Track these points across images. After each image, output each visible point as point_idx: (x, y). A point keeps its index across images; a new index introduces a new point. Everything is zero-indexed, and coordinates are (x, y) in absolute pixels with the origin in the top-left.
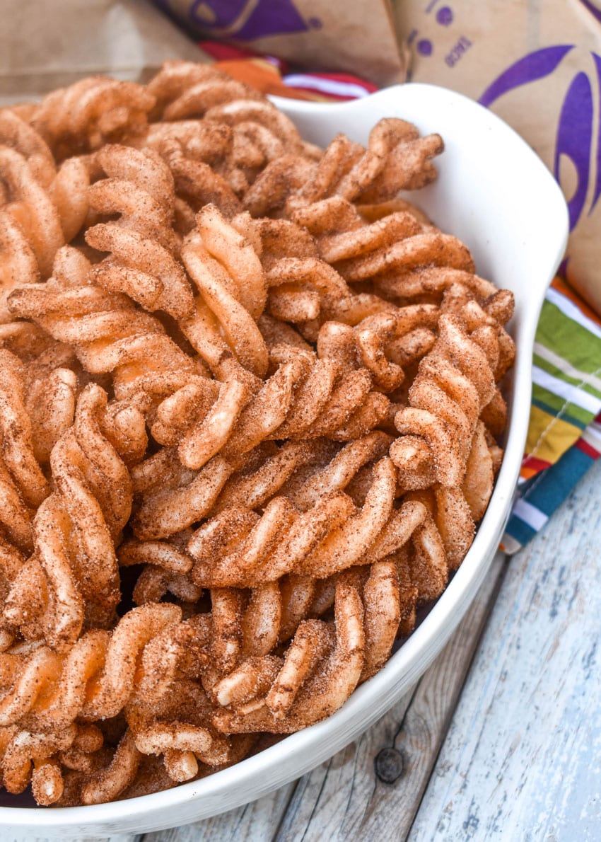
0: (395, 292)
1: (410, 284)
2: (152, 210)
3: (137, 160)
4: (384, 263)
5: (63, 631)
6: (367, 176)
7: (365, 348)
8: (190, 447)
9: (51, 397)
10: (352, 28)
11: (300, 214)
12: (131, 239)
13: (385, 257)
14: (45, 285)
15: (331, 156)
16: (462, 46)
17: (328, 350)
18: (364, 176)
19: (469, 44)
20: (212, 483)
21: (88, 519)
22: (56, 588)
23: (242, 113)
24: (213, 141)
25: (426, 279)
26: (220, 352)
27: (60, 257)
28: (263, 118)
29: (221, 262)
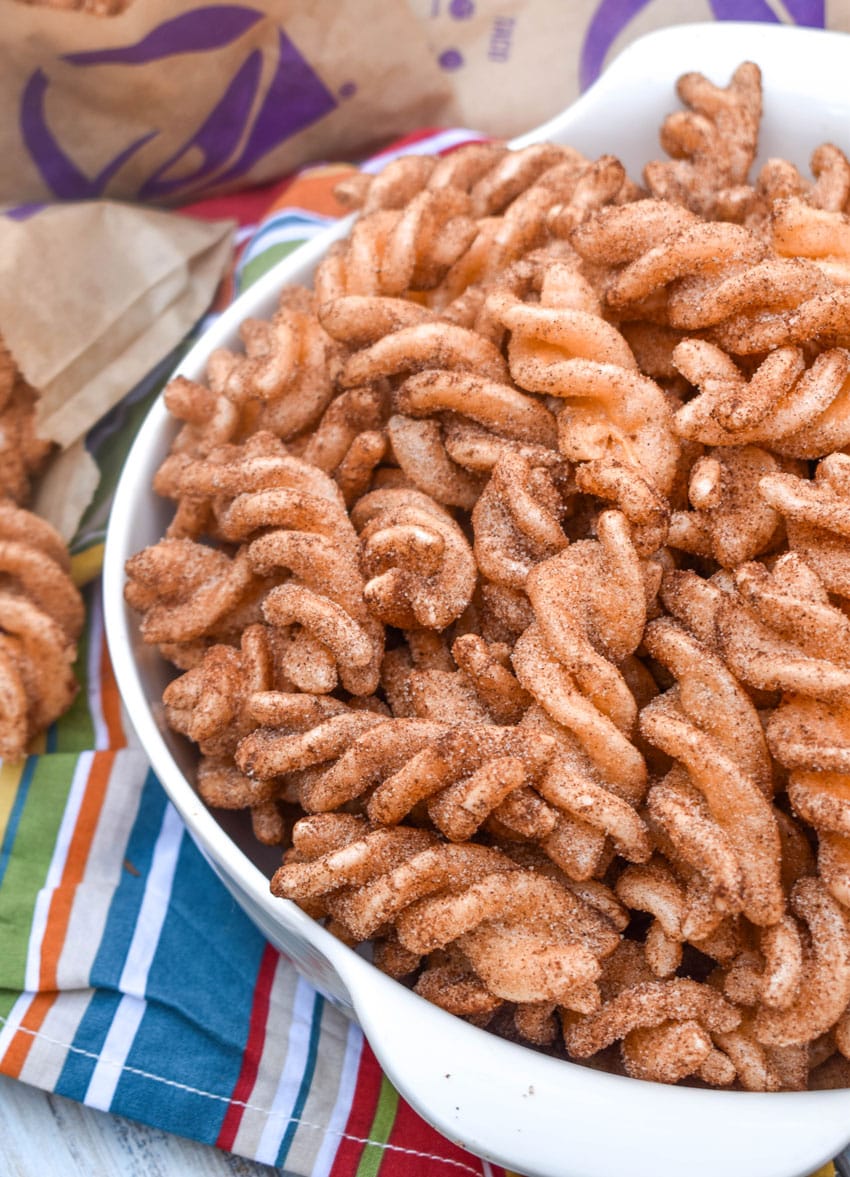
16: (502, 30)
19: (512, 22)
27: (691, 356)
28: (550, 159)
29: (836, 256)
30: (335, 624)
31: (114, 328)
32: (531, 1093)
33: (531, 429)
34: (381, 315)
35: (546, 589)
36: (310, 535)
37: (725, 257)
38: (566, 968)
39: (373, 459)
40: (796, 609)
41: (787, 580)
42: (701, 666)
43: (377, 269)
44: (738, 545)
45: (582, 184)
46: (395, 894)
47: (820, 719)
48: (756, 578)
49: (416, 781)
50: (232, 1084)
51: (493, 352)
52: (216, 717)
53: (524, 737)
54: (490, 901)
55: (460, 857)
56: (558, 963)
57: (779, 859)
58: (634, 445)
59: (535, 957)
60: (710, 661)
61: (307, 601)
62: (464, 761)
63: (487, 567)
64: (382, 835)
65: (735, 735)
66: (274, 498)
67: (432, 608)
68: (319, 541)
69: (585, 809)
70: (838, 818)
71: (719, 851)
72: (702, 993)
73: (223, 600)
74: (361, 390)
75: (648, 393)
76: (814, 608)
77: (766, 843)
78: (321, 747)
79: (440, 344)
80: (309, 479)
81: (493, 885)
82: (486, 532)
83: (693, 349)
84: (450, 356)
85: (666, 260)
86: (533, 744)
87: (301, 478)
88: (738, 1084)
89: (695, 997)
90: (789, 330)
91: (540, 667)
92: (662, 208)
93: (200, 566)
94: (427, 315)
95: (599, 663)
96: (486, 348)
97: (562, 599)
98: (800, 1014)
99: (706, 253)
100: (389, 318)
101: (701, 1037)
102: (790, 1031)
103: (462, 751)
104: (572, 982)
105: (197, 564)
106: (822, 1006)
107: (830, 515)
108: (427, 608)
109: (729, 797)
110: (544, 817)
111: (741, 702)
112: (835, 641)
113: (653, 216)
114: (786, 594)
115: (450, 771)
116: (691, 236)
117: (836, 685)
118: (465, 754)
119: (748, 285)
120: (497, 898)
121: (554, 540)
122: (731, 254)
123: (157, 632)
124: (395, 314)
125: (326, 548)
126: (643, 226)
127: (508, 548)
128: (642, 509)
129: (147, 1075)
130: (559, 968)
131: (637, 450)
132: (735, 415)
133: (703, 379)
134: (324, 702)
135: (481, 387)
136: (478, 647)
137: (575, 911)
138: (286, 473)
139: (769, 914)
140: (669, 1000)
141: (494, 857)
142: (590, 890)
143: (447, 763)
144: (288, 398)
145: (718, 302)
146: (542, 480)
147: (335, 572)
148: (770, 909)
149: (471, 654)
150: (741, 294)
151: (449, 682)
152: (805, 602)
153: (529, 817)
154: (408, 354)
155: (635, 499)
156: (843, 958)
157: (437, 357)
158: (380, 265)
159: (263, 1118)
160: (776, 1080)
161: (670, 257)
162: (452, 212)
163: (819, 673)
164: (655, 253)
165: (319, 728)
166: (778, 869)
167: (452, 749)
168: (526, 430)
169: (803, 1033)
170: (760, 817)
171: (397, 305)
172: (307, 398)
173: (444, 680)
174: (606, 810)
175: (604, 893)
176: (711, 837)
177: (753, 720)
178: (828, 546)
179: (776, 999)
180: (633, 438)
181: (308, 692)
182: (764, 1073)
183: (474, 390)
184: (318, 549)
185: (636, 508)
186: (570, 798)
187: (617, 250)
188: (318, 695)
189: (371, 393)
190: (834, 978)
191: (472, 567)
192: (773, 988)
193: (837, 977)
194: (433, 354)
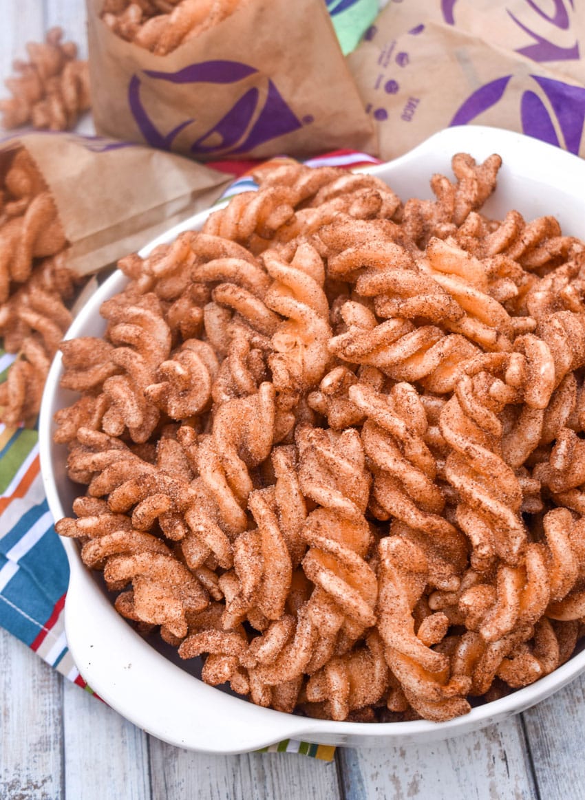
0: (530, 266)
1: (541, 256)
2: (403, 254)
3: (362, 227)
4: (524, 247)
5: (519, 549)
6: (475, 195)
7: (572, 298)
8: (537, 394)
9: (406, 404)
10: (336, 115)
11: (467, 230)
12: (411, 275)
13: (523, 242)
14: (348, 333)
15: (448, 189)
16: (412, 104)
17: (540, 311)
18: (473, 196)
19: (418, 101)
20: (538, 420)
21: (499, 468)
22: (507, 520)
23: (349, 186)
24: (371, 204)
25: (551, 249)
26: (495, 333)
27: (349, 310)
28: (365, 184)
29: (458, 275)
30: (125, 403)
31: (134, 219)
32: (129, 667)
33: (267, 327)
34: (218, 248)
35: (223, 414)
36: (134, 354)
37: (387, 261)
38: (166, 610)
39: (194, 322)
40: (331, 459)
41: (344, 443)
42: (285, 476)
43: (236, 222)
44: (338, 418)
45: (356, 202)
46: (100, 548)
47: (332, 521)
48: (317, 437)
49: (124, 494)
50: (46, 619)
51: (266, 282)
52: (67, 433)
53: (180, 487)
54: (139, 565)
55: (137, 539)
56: (163, 607)
57: (287, 587)
58: (305, 349)
59: (155, 600)
60: (290, 474)
61: (117, 387)
62: (148, 491)
63: (214, 394)
64: (108, 517)
65: (289, 516)
66: (128, 330)
67: (174, 408)
68: (136, 357)
69: (199, 532)
70: (315, 575)
71: (248, 574)
72: (239, 644)
73: (100, 375)
74: (200, 285)
75: (319, 325)
76: (341, 462)
77: (281, 577)
78: (99, 463)
79: (238, 271)
80: (155, 324)
81: (144, 558)
82: (222, 376)
83: (351, 307)
84: (241, 278)
85: (354, 255)
86: (183, 492)
87: (152, 323)
88: (248, 697)
89: (236, 645)
90: (399, 310)
91: (206, 453)
92: (367, 227)
93: (100, 355)
94: (243, 253)
95: (233, 459)
96: (262, 278)
97: (228, 421)
98: (277, 670)
99: (375, 257)
100: (221, 250)
101: (229, 666)
102: (269, 677)
103: (148, 485)
104: (166, 618)
105: (98, 353)
106: (286, 669)
107: (376, 414)
108: (172, 407)
109: (269, 548)
110: (178, 531)
111: (298, 500)
112: (351, 482)
113: (360, 230)
114: (329, 450)
115: (141, 494)
116: (369, 246)
117: (336, 505)
118: (150, 487)
119: (385, 280)
120: (144, 565)
121: (247, 389)
122: (389, 261)
123: (66, 382)
124: (226, 249)
125: (138, 362)
126: (355, 234)
127: (228, 387)
128: (280, 385)
129: (9, 603)
130: (162, 609)
131: (305, 353)
132: (347, 348)
133: (351, 324)
134: (113, 441)
135: (245, 299)
136: (188, 434)
137: (188, 583)
138: (145, 318)
139: (271, 614)
140: (222, 643)
141: (156, 544)
142: (204, 574)
143: (140, 489)
144: (172, 279)
145: (370, 286)
146: (256, 356)
147: (140, 376)
148: (272, 611)
149: (183, 437)
150: (381, 284)
151: (177, 448)
152: (337, 457)
153: (169, 528)
154: (221, 272)
155: (278, 379)
156: (303, 648)
157: (234, 277)
158: (239, 221)
159: (54, 641)
160: (266, 700)
161: (357, 254)
162: (286, 201)
163: (329, 496)
164: (350, 250)
165: (100, 454)
166: (285, 592)
167: (144, 483)
168: (264, 327)
169: (274, 680)
170: (280, 562)
171: (229, 244)
172: (182, 281)
173: (175, 446)
174: (209, 536)
175: (212, 579)
176: (248, 565)
177: (300, 511)
178: (377, 430)
179: (260, 658)
180: (306, 346)
181: (107, 434)
182: (261, 694)
183: (241, 300)
184: (134, 361)
185: (277, 384)
186: (194, 525)
187: (340, 243)
188: (111, 437)
189: (204, 287)
190: (295, 657)
191: (207, 392)
192: (260, 652)
193: (297, 657)
194: (233, 275)
